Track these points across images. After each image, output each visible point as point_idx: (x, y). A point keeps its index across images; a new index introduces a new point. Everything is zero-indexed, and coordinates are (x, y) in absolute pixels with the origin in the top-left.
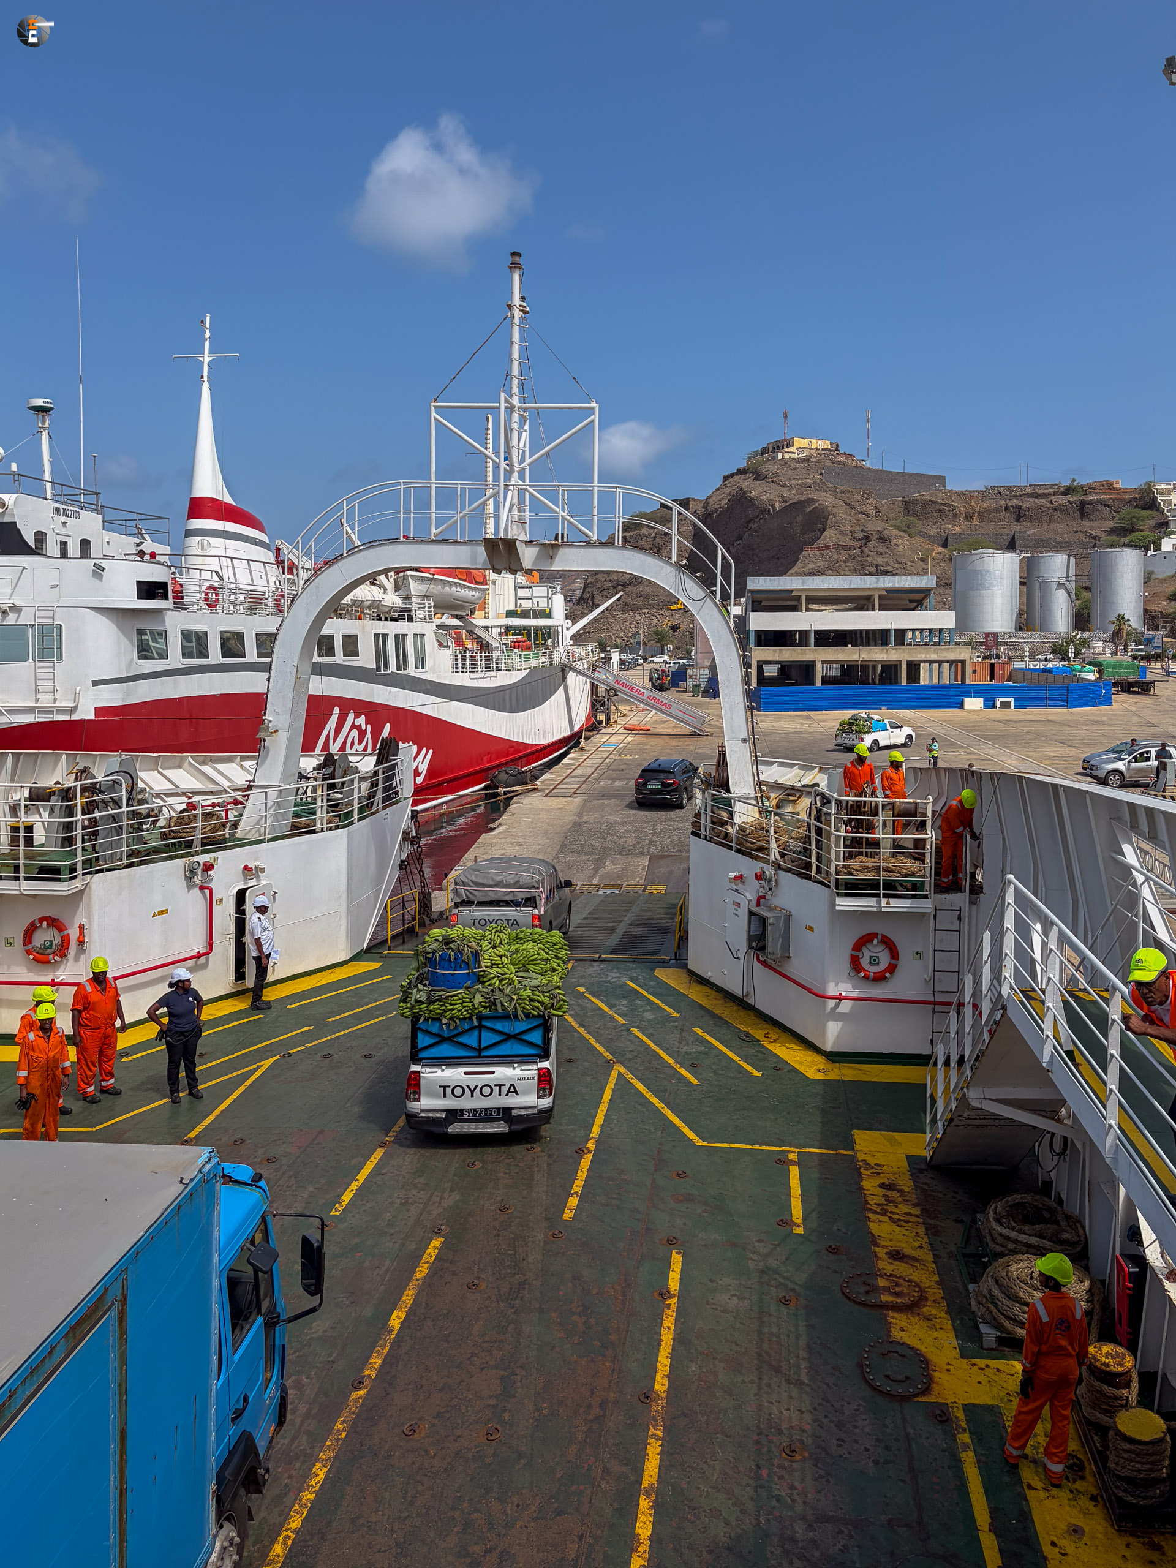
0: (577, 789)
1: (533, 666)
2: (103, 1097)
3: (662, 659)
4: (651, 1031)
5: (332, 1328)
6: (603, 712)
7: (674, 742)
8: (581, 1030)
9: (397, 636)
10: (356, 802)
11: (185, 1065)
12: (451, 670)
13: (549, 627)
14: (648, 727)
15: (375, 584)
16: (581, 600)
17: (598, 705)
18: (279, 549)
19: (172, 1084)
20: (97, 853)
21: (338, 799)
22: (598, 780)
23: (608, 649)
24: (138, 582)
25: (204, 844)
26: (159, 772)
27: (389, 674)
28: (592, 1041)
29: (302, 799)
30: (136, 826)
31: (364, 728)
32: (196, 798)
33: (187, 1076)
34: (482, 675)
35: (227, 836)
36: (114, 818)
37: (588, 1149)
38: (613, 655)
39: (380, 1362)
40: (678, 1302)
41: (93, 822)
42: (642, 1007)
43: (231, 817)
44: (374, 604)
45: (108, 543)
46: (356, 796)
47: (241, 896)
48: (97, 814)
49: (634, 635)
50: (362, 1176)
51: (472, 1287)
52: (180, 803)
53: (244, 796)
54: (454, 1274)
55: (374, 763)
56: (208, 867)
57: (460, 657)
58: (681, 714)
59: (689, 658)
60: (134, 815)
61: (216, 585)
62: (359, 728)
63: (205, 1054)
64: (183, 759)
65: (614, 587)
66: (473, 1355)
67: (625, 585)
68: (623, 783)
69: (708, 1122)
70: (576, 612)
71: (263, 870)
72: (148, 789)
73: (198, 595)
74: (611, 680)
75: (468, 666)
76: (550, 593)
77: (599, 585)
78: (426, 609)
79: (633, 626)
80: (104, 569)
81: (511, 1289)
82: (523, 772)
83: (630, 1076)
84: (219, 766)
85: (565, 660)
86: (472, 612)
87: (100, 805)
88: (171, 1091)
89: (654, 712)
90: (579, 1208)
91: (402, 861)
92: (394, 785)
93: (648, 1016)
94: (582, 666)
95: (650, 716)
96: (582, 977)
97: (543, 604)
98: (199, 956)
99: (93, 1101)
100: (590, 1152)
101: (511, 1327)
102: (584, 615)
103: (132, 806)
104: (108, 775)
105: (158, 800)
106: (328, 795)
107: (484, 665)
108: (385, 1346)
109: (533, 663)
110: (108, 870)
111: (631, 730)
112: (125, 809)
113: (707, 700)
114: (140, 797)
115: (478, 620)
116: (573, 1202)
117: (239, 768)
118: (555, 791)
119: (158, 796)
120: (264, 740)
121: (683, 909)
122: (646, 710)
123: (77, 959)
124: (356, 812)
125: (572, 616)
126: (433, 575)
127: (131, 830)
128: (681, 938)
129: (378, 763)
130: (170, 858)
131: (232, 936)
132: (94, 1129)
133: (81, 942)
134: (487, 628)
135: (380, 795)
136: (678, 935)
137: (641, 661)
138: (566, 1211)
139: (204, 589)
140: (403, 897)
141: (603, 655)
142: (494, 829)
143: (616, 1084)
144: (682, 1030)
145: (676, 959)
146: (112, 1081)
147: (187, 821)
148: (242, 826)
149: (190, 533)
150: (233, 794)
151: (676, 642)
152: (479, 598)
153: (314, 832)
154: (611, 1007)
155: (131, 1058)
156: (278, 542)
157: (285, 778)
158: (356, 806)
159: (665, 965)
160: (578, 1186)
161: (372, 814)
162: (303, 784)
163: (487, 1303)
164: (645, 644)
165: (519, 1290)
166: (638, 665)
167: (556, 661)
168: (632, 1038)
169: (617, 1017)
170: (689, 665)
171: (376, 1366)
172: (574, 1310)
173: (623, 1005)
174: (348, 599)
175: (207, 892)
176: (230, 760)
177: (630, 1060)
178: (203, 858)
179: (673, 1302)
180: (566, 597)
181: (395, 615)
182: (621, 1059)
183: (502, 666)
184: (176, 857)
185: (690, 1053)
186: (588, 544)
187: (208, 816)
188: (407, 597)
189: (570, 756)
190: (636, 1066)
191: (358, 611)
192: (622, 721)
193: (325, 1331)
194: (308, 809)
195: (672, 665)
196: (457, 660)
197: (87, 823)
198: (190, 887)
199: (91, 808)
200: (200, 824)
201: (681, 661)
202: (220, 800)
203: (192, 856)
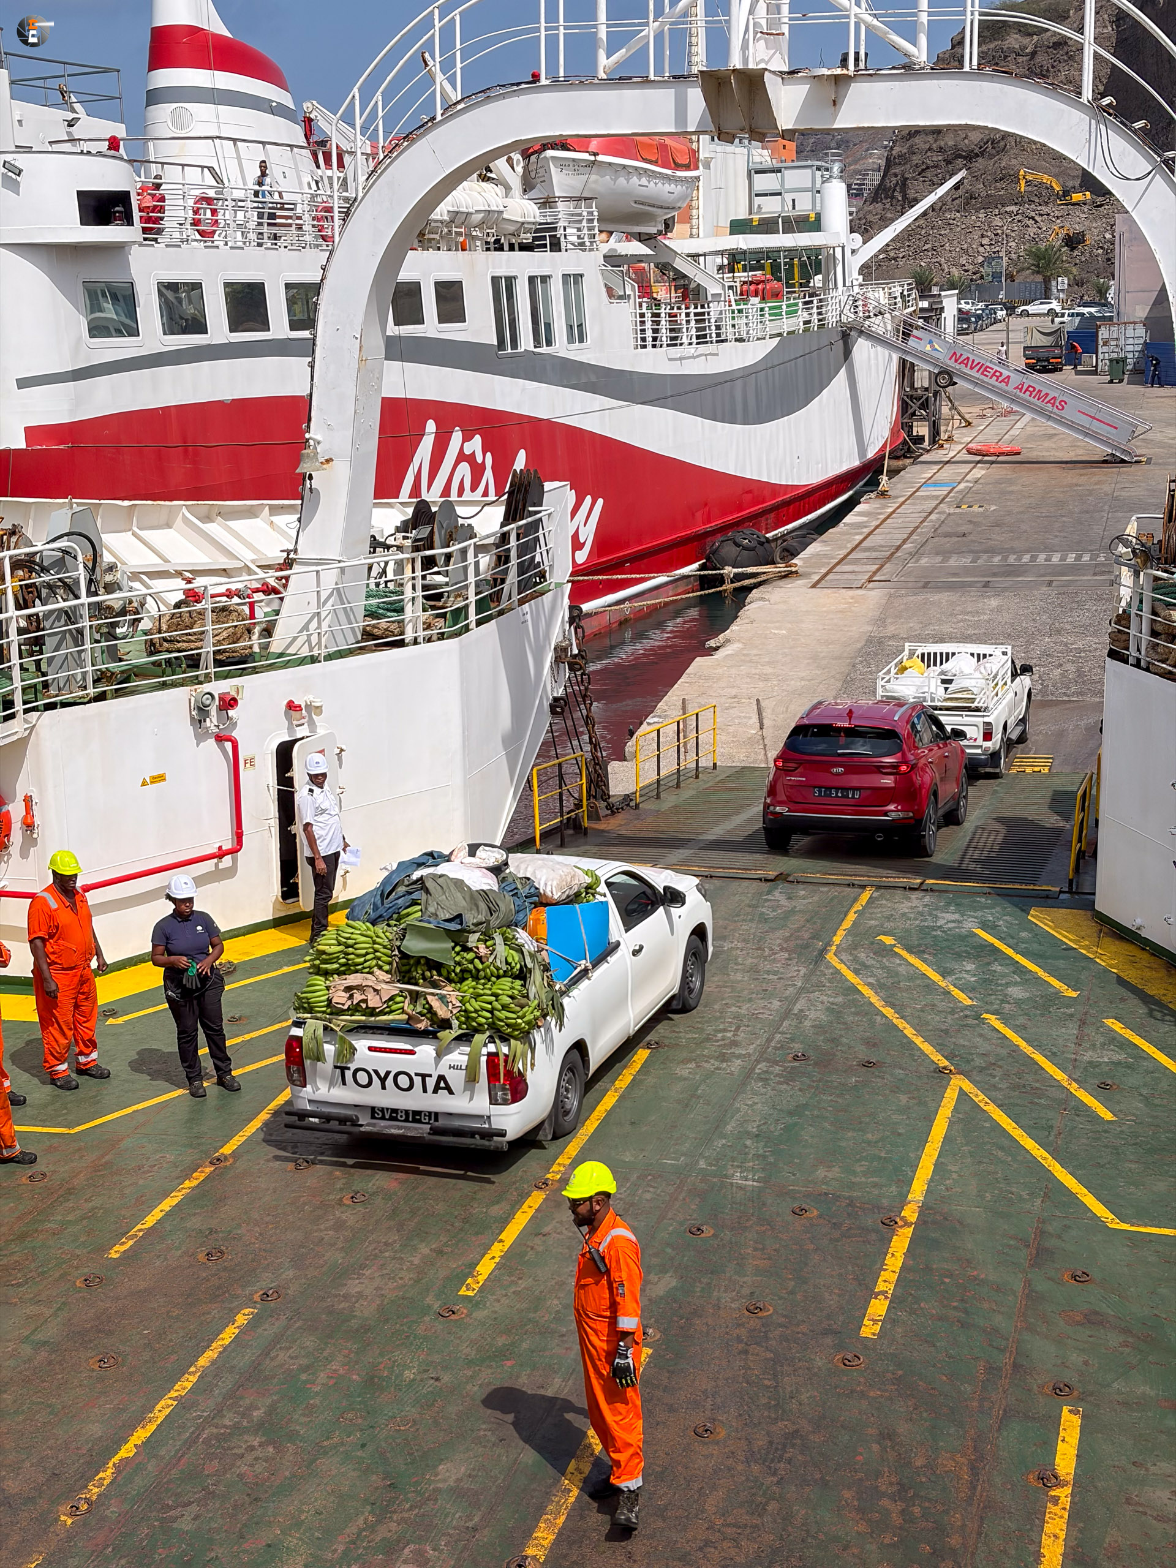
0: (875, 573)
1: (786, 329)
2: (83, 1080)
3: (1045, 308)
4: (1021, 1020)
5: (470, 1476)
6: (923, 418)
7: (1071, 477)
8: (888, 1012)
9: (532, 280)
10: (472, 590)
11: (208, 1036)
12: (633, 343)
13: (817, 250)
14: (1017, 448)
15: (489, 179)
16: (881, 193)
17: (914, 406)
18: (310, 120)
19: (189, 1067)
20: (44, 675)
21: (440, 586)
22: (915, 554)
23: (935, 291)
24: (79, 193)
25: (218, 663)
26: (134, 534)
27: (520, 355)
28: (909, 1032)
29: (377, 585)
30: (105, 630)
31: (479, 460)
32: (200, 582)
33: (212, 1054)
34: (691, 350)
35: (256, 649)
36: (70, 616)
37: (903, 1218)
38: (946, 303)
39: (552, 1537)
40: (1073, 1495)
41: (35, 622)
42: (1004, 976)
43: (259, 613)
44: (491, 217)
45: (20, 121)
46: (472, 579)
47: (284, 755)
48: (39, 609)
49: (989, 259)
50: (511, 1234)
51: (703, 1433)
52: (173, 591)
53: (279, 579)
54: (671, 1409)
55: (500, 518)
56: (228, 703)
57: (648, 315)
58: (1085, 421)
59: (1106, 304)
60: (99, 609)
61: (211, 193)
62: (471, 459)
63: (240, 1018)
64: (175, 511)
65: (948, 162)
66: (708, 1543)
67: (970, 157)
68: (966, 561)
69: (1132, 1189)
70: (870, 218)
71: (319, 710)
72: (119, 565)
73: (182, 213)
74: (941, 353)
75: (664, 334)
76: (819, 180)
77: (916, 159)
78: (584, 223)
79: (985, 241)
80: (21, 171)
81: (771, 1443)
82: (768, 540)
83: (980, 1098)
84: (235, 524)
85: (848, 316)
86: (668, 226)
87: (44, 592)
88: (189, 1079)
89: (1029, 416)
90: (889, 1320)
91: (556, 699)
92: (538, 559)
93: (1017, 992)
94: (883, 326)
95: (1019, 425)
96: (889, 918)
97: (804, 205)
98: (221, 854)
99: (68, 1086)
100: (907, 1224)
101: (773, 1506)
102: (885, 222)
103: (96, 594)
104: (54, 540)
105: (136, 585)
106: (424, 577)
107: (693, 332)
108: (558, 1514)
109: (787, 324)
110: (65, 705)
111: (981, 455)
112: (84, 599)
113: (1140, 389)
114: (108, 578)
115: (679, 243)
116: (879, 1307)
117: (268, 528)
118: (830, 577)
119: (135, 576)
120: (311, 477)
121: (1088, 801)
122: (1012, 412)
123: (24, 854)
124: (472, 610)
125: (863, 226)
126: (595, 154)
127: (97, 636)
128: (1081, 854)
129: (509, 518)
130: (164, 686)
131: (274, 824)
132: (72, 1132)
133: (29, 825)
134: (694, 256)
135: (512, 578)
136: (1075, 847)
137: (1001, 314)
138: (866, 1322)
139: (191, 202)
140: (560, 765)
141: (925, 304)
142: (717, 648)
143: (956, 1109)
144: (1083, 1023)
145: (1070, 892)
146: (94, 1055)
147: (187, 621)
148: (278, 632)
149: (154, 97)
150: (261, 574)
151: (1075, 270)
152: (683, 198)
153: (401, 644)
154: (945, 973)
155: (121, 1020)
156: (307, 106)
157: (348, 547)
158: (472, 598)
159: (1050, 901)
160: (887, 1280)
161: (501, 613)
162: (380, 557)
163: (730, 1462)
164: (1011, 277)
165: (784, 1446)
166: (996, 321)
167: (832, 319)
168: (985, 1031)
169: (956, 993)
170: (1103, 318)
171: (546, 1543)
172: (883, 1488)
173: (967, 972)
174: (441, 212)
175: (228, 745)
176: (252, 513)
177: (981, 1070)
178: (219, 687)
179: (1064, 1494)
180: (849, 187)
181: (527, 238)
182: (965, 1067)
183: (728, 332)
184: (174, 685)
185: (1098, 1065)
186: (908, 69)
187: (222, 612)
188: (547, 203)
189: (858, 509)
190: (993, 1081)
191: (459, 234)
192: (964, 437)
193: (458, 1480)
194: (390, 603)
195: (1066, 319)
196: (643, 323)
197: (23, 624)
198: (200, 738)
199: (29, 597)
200: (209, 627)
201: (1085, 310)
202: (240, 586)
203: (201, 683)
